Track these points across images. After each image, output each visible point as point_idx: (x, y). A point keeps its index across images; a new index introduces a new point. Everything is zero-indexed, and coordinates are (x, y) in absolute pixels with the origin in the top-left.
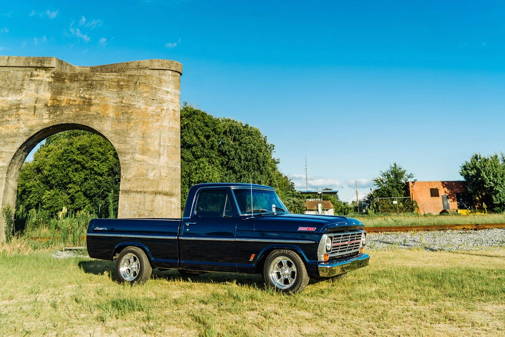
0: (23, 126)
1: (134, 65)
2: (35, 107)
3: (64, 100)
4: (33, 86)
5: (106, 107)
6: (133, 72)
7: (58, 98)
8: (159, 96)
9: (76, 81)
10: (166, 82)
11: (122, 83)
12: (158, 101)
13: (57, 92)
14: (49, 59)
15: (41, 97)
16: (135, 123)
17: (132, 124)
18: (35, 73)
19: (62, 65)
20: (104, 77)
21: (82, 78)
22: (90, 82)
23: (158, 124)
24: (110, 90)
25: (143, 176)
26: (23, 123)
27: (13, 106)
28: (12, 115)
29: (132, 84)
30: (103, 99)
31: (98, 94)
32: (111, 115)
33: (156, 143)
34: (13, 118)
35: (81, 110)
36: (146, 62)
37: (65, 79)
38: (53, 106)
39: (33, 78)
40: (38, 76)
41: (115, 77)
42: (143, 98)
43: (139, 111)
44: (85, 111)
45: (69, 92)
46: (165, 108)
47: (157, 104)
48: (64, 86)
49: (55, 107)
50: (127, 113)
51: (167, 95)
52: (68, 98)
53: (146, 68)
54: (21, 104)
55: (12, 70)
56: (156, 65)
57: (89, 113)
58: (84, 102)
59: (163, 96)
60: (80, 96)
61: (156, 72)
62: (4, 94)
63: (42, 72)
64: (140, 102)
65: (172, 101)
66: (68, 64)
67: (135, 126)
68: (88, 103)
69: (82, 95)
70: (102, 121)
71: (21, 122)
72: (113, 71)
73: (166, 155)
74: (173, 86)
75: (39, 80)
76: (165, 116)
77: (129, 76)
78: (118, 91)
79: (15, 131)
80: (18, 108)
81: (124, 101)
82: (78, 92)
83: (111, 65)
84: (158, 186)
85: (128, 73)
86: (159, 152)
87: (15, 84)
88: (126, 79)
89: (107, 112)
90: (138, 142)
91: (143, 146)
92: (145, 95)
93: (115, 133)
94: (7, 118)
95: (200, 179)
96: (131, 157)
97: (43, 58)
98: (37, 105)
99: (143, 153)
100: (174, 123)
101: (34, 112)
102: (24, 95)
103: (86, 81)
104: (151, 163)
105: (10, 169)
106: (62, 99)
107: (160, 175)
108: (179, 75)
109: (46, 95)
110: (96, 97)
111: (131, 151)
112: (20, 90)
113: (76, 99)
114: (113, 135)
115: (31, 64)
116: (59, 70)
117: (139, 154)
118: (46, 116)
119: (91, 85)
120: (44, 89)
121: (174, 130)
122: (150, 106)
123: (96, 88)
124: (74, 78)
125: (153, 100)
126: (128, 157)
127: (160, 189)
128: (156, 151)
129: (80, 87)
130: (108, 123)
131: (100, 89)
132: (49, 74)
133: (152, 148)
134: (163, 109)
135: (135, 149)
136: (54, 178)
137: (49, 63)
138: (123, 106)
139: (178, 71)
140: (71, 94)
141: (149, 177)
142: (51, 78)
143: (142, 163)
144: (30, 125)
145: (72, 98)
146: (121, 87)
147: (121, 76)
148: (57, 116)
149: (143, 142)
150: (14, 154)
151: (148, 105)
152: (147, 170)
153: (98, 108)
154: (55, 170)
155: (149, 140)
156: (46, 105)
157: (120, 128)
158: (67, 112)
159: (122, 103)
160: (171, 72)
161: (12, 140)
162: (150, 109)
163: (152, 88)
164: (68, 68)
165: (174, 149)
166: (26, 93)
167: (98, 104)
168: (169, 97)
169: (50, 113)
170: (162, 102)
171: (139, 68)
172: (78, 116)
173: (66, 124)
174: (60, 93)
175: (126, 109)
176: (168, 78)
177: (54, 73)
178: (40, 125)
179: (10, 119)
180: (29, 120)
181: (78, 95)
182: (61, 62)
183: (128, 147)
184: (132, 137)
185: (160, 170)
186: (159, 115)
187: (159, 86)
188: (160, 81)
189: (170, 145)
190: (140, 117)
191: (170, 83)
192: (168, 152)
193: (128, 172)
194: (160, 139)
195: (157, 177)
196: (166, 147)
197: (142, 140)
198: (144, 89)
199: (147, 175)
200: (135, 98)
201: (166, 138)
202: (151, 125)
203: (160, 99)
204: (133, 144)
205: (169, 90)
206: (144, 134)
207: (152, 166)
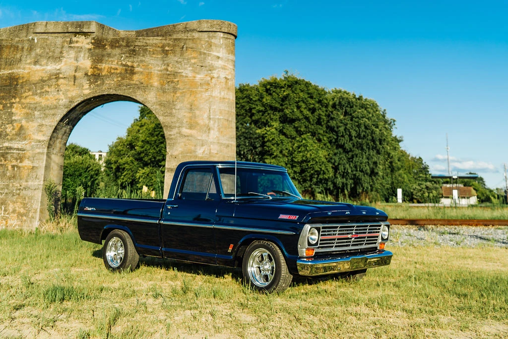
0: (63, 97)
1: (181, 27)
2: (75, 77)
3: (104, 68)
4: (72, 54)
5: (149, 75)
6: (179, 36)
7: (99, 67)
8: (209, 62)
9: (118, 47)
10: (216, 45)
11: (167, 48)
12: (207, 68)
13: (98, 60)
14: (88, 23)
15: (81, 66)
16: (181, 93)
17: (178, 95)
18: (74, 39)
19: (103, 30)
20: (148, 41)
21: (124, 44)
22: (132, 48)
23: (207, 95)
24: (154, 56)
25: (191, 153)
26: (63, 94)
27: (53, 76)
28: (51, 85)
29: (178, 49)
30: (146, 67)
31: (142, 61)
32: (156, 84)
33: (206, 116)
34: (53, 89)
35: (123, 79)
36: (194, 24)
37: (106, 45)
38: (93, 75)
39: (72, 45)
40: (77, 42)
41: (160, 41)
42: (190, 65)
43: (186, 79)
44: (128, 81)
45: (110, 59)
46: (215, 75)
47: (206, 72)
48: (105, 53)
49: (95, 77)
50: (172, 82)
51: (218, 61)
52: (110, 66)
53: (194, 30)
54: (61, 73)
55: (50, 37)
56: (205, 27)
57: (132, 82)
58: (126, 70)
59: (213, 62)
60: (122, 64)
61: (205, 35)
62: (43, 63)
63: (82, 38)
64: (187, 70)
65: (224, 68)
66: (110, 28)
67: (181, 96)
68: (130, 71)
69: (124, 63)
70: (145, 91)
71: (61, 93)
72: (159, 34)
73: (216, 130)
74: (225, 51)
75: (78, 47)
76: (215, 85)
77: (175, 39)
78: (163, 57)
79: (55, 102)
80: (57, 78)
81: (169, 69)
82: (119, 60)
83: (157, 28)
85: (175, 36)
86: (208, 126)
87: (54, 52)
88: (171, 43)
89: (151, 81)
90: (185, 114)
91: (191, 119)
92: (193, 61)
93: (160, 105)
94: (46, 88)
95: (304, 158)
96: (178, 131)
97: (82, 22)
98: (77, 74)
99: (191, 127)
100: (225, 92)
101: (74, 82)
102: (63, 63)
103: (129, 46)
104: (199, 138)
105: (51, 143)
106: (103, 67)
107: (210, 153)
108: (233, 37)
109: (86, 63)
110: (139, 65)
111: (177, 125)
112: (58, 58)
113: (117, 67)
114: (158, 107)
115: (70, 30)
116: (100, 35)
117: (186, 129)
118: (87, 86)
119: (134, 51)
120: (84, 57)
121: (227, 101)
122: (198, 73)
123: (139, 55)
124: (115, 44)
125: (202, 66)
126: (175, 131)
128: (205, 125)
129: (122, 54)
130: (152, 93)
131: (143, 56)
132: (89, 40)
133: (201, 122)
134: (213, 78)
135: (182, 123)
136: (147, 155)
137: (89, 28)
138: (169, 75)
139: (230, 32)
140: (112, 61)
141: (197, 153)
142: (91, 45)
143: (190, 138)
144: (70, 96)
145: (113, 66)
146: (166, 53)
147: (166, 40)
148: (98, 86)
149: (191, 115)
150: (54, 127)
151: (196, 73)
152: (195, 146)
153: (141, 77)
154: (147, 146)
155: (197, 113)
156: (86, 74)
157: (165, 99)
158: (108, 81)
159: (167, 70)
160: (222, 35)
161: (52, 112)
162: (199, 77)
163: (200, 53)
164: (111, 32)
165: (226, 123)
166: (66, 61)
167: (142, 72)
168: (220, 63)
169: (91, 83)
170: (211, 68)
171: (186, 30)
172: (120, 86)
173: (107, 95)
174: (100, 60)
175: (171, 77)
176: (219, 41)
177: (94, 39)
178: (80, 96)
179: (49, 90)
180: (69, 90)
181: (120, 63)
182: (102, 27)
183: (175, 120)
184: (179, 109)
185: (210, 146)
186: (209, 84)
187: (208, 51)
188: (210, 45)
189: (222, 118)
190: (188, 86)
191: (221, 47)
192: (219, 126)
193: (175, 148)
194: (210, 111)
195: (207, 154)
196: (217, 121)
197: (189, 113)
198: (191, 55)
199: (195, 152)
200: (181, 65)
201: (216, 110)
202: (200, 95)
203: (209, 65)
204: (179, 117)
205: (220, 55)
206: (191, 106)
207: (201, 142)
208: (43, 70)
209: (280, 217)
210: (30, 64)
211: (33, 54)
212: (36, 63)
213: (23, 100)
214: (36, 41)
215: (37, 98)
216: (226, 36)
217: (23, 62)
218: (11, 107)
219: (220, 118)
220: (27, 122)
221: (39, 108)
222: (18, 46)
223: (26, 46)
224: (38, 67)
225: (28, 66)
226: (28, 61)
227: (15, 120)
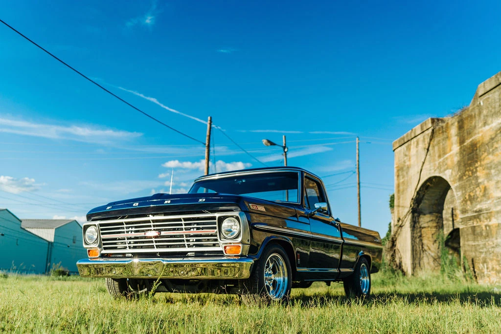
55: (490, 94)
62: (489, 122)
94: (495, 145)
208: (491, 128)
210: (481, 127)
211: (482, 117)
212: (485, 124)
213: (482, 163)
214: (482, 104)
215: (491, 157)
217: (477, 127)
218: (476, 171)
220: (488, 182)
221: (493, 166)
222: (472, 114)
223: (477, 111)
224: (487, 127)
225: (480, 130)
226: (480, 125)
227: (480, 183)
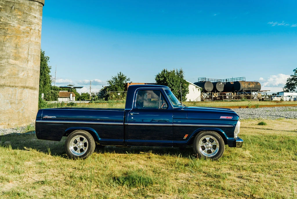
8: (29, 19)
10: (34, 10)
12: (28, 23)
16: (10, 37)
17: (7, 37)
23: (27, 39)
25: (15, 75)
29: (8, 8)
33: (26, 52)
42: (17, 19)
43: (13, 28)
46: (33, 28)
47: (27, 25)
50: (4, 29)
51: (35, 19)
59: (32, 20)
61: (27, 2)
64: (14, 22)
67: (10, 39)
73: (32, 61)
74: (39, 13)
76: (33, 34)
77: (7, 2)
81: (2, 20)
84: (26, 83)
86: (27, 59)
88: (4, 3)
90: (12, 50)
91: (16, 54)
92: (19, 17)
96: (6, 61)
99: (16, 58)
100: (38, 39)
104: (21, 66)
107: (28, 75)
111: (6, 57)
117: (12, 60)
121: (39, 44)
122: (22, 26)
125: (24, 21)
127: (27, 85)
128: (25, 58)
133: (22, 56)
134: (32, 29)
135: (9, 56)
138: (1, 24)
139: (42, 2)
141: (19, 76)
143: (15, 66)
149: (16, 51)
151: (21, 25)
152: (18, 71)
155: (20, 50)
160: (38, 3)
162: (22, 28)
163: (24, 13)
168: (36, 21)
170: (31, 23)
175: (3, 26)
176: (36, 7)
183: (5, 53)
184: (7, 47)
185: (28, 71)
186: (29, 33)
187: (29, 12)
188: (31, 9)
189: (36, 54)
190: (14, 33)
191: (37, 11)
192: (34, 59)
193: (4, 72)
194: (29, 49)
195: (25, 76)
196: (33, 56)
197: (15, 50)
198: (18, 13)
199: (18, 74)
200: (10, 18)
201: (32, 49)
202: (22, 39)
203: (30, 21)
204: (8, 52)
205: (36, 16)
206: (16, 45)
207: (22, 69)
209: (221, 118)
216: (40, 4)
219: (34, 54)
